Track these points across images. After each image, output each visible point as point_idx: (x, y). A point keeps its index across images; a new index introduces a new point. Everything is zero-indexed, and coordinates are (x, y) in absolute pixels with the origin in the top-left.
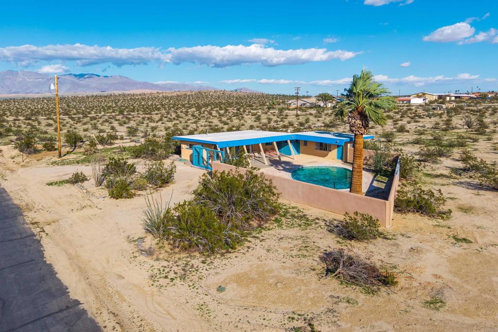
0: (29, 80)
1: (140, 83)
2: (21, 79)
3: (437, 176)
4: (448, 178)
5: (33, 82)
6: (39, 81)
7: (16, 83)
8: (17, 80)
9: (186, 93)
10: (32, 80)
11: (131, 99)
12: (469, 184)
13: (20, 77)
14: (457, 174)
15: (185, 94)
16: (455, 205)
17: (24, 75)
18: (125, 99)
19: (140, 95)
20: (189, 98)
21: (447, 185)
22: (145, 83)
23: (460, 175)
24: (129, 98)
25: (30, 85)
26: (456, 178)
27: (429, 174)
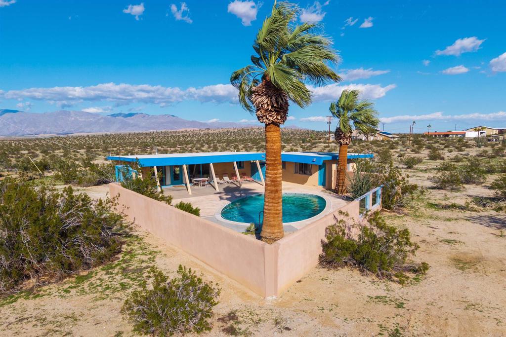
0: (80, 120)
1: (188, 122)
2: (73, 119)
3: (446, 207)
4: (462, 209)
5: (85, 121)
6: (91, 121)
7: (69, 122)
8: (70, 120)
9: (229, 130)
10: (84, 120)
11: (172, 136)
12: (493, 220)
13: (72, 117)
14: (479, 205)
15: (227, 131)
16: (450, 253)
17: (76, 115)
18: (165, 136)
19: (182, 132)
20: (231, 134)
21: (456, 219)
22: (193, 121)
23: (484, 206)
24: (170, 135)
25: (82, 124)
26: (475, 211)
27: (436, 205)
